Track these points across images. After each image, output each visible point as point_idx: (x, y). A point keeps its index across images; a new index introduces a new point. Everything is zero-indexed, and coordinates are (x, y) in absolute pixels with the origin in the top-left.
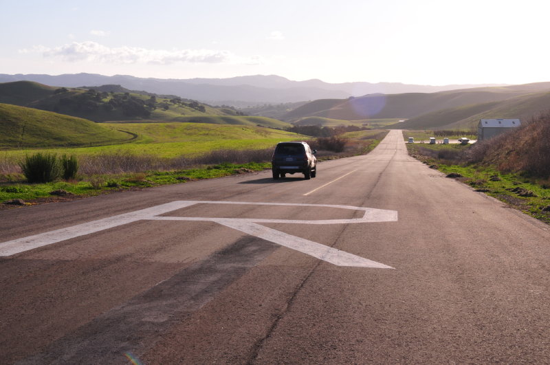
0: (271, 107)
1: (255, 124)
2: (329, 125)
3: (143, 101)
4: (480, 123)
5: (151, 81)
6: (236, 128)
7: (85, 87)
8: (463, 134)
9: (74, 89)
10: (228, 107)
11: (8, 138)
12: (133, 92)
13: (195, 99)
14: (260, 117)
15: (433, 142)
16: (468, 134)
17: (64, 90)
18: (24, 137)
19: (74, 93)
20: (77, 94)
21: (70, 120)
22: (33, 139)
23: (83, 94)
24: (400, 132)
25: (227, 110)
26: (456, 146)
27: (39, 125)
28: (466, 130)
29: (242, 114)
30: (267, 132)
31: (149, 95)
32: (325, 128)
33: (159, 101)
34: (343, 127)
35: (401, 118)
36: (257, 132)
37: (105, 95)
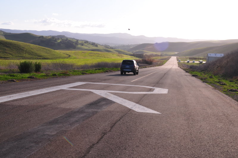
0: (124, 46)
1: (117, 53)
2: (147, 54)
3: (73, 42)
4: (208, 55)
5: (77, 34)
6: (110, 54)
7: (50, 36)
8: (201, 59)
9: (46, 36)
10: (107, 45)
11: (20, 55)
12: (70, 38)
13: (94, 42)
14: (120, 50)
15: (188, 62)
16: (203, 59)
17: (42, 37)
18: (26, 55)
19: (46, 38)
20: (47, 38)
21: (44, 49)
22: (29, 56)
23: (50, 38)
24: (175, 57)
25: (106, 46)
26: (198, 63)
27: (32, 50)
28: (202, 58)
29: (112, 48)
30: (122, 56)
31: (76, 39)
32: (146, 55)
33: (80, 42)
34: (153, 55)
35: (176, 52)
36: (118, 56)
37: (58, 39)
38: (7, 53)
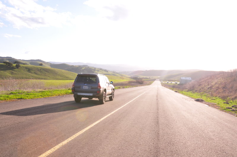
0: (125, 72)
1: (120, 76)
2: (140, 77)
4: (181, 78)
6: (115, 77)
7: (78, 65)
8: (176, 81)
11: (54, 77)
12: (90, 67)
14: (122, 74)
15: (168, 83)
18: (59, 77)
19: (75, 67)
21: (71, 73)
25: (114, 72)
26: (174, 84)
27: (63, 74)
29: (118, 73)
31: (94, 68)
34: (144, 78)
35: (159, 76)
37: (83, 67)
38: (46, 76)
